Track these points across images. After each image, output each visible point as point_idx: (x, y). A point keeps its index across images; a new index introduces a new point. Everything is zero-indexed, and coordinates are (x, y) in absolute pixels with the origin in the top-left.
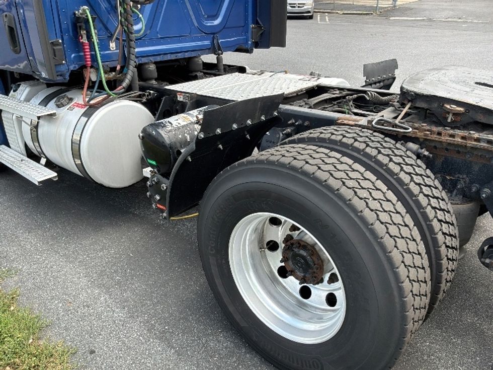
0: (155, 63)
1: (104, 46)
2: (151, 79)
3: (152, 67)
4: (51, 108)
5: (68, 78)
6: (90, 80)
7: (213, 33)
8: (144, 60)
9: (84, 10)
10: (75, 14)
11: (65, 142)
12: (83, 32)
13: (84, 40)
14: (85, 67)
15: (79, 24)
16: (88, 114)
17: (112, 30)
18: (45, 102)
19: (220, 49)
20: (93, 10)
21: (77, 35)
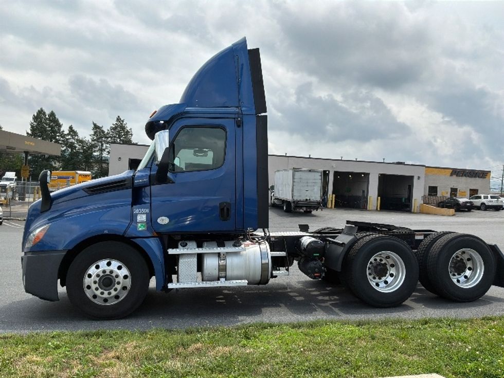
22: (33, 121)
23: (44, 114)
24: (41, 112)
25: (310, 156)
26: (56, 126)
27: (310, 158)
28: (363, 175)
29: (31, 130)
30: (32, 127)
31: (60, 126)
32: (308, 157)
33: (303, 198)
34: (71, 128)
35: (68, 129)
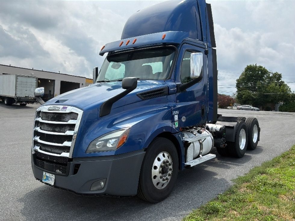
25: (33, 68)
27: (33, 70)
28: (50, 81)
32: (32, 69)
33: (23, 96)
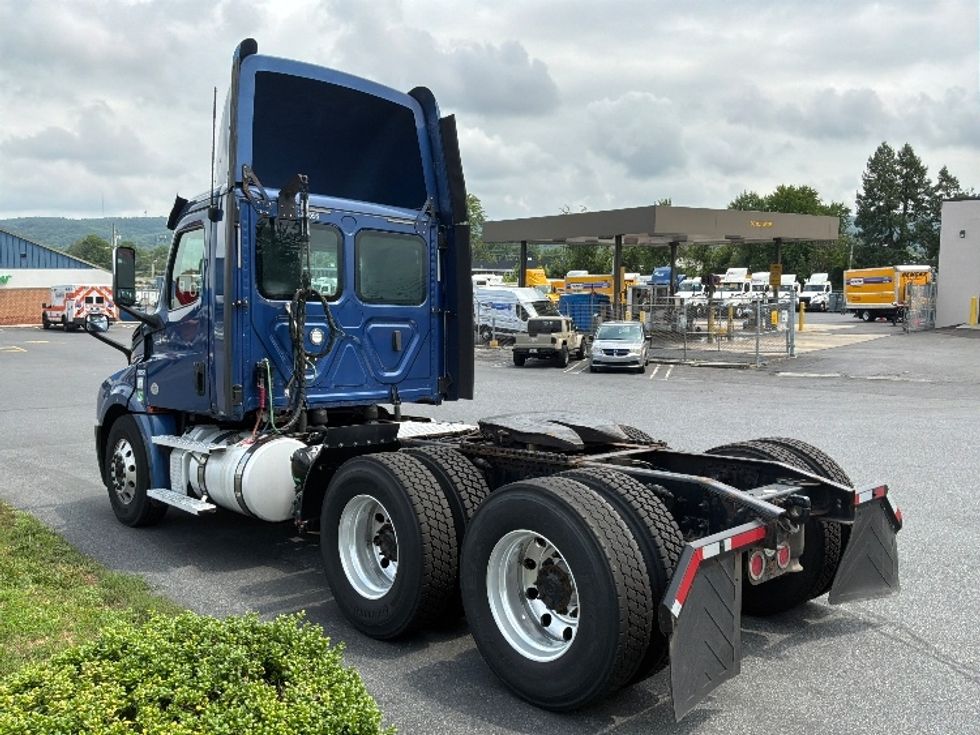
0: (326, 409)
1: (278, 391)
2: (320, 424)
3: (323, 413)
4: (222, 445)
5: (242, 418)
6: (261, 420)
7: (392, 384)
8: (315, 406)
9: (265, 362)
10: (256, 365)
11: (230, 473)
12: (262, 380)
13: (262, 386)
14: (258, 409)
15: (258, 373)
16: (252, 451)
17: (287, 379)
18: (217, 441)
19: (398, 399)
20: (272, 361)
21: (255, 381)
22: (867, 171)
23: (890, 152)
24: (884, 151)
26: (915, 172)
29: (864, 188)
30: (867, 182)
31: (922, 172)
34: (944, 173)
35: (938, 175)
